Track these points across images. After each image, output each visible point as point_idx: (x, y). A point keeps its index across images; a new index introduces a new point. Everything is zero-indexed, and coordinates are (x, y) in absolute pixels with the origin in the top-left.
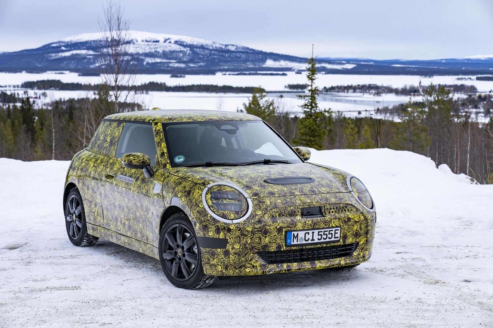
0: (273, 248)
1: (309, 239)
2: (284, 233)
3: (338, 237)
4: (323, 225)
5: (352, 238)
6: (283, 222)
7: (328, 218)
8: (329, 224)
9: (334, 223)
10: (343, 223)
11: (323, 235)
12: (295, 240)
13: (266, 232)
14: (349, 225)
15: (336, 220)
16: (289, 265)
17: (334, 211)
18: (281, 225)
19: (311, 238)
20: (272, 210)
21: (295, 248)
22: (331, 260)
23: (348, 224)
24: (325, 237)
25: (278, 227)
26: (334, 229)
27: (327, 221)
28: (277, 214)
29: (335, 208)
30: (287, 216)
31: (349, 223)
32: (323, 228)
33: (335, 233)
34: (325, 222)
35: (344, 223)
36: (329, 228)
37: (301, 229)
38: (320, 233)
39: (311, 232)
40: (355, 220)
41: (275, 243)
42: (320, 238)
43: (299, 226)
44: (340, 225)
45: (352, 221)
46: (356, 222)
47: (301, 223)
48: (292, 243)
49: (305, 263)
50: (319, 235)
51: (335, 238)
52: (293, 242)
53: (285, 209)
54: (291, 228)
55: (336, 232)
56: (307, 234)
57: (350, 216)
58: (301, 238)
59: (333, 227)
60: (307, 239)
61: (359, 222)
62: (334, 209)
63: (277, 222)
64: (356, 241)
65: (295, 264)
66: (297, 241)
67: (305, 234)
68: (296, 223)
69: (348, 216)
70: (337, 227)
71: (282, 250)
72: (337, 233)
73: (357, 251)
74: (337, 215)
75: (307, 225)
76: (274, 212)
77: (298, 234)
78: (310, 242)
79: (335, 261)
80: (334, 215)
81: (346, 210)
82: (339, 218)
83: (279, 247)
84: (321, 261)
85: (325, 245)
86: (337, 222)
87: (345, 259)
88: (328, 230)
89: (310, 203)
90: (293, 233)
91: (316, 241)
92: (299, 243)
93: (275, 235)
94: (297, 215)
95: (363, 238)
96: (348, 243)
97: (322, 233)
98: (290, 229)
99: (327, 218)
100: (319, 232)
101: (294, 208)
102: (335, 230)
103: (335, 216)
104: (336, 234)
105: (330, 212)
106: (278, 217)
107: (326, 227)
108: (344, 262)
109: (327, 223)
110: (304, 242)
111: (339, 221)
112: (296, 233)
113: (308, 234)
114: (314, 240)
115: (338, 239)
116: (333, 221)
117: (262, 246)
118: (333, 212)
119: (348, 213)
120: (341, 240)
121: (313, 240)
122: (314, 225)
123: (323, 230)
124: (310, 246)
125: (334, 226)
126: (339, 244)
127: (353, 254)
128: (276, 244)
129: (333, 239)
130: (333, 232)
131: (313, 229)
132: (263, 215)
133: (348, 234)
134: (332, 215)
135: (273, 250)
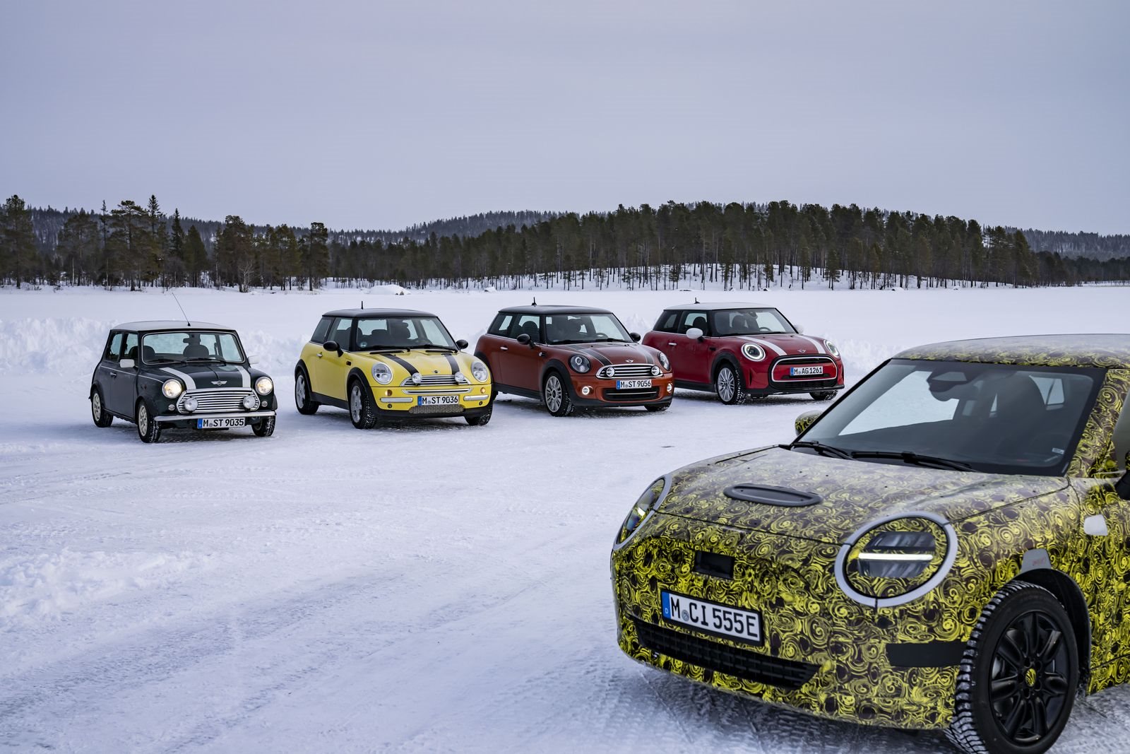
0: (647, 618)
1: (697, 618)
2: (659, 590)
3: (755, 635)
4: (724, 599)
5: (794, 647)
6: (658, 569)
7: (736, 586)
8: (737, 600)
9: (746, 599)
10: (766, 607)
11: (722, 617)
12: (676, 613)
13: (634, 580)
14: (781, 615)
15: (751, 595)
16: (669, 661)
17: (753, 573)
18: (654, 573)
19: (701, 619)
20: (650, 540)
21: (679, 628)
22: (745, 681)
23: (778, 612)
24: (727, 624)
25: (650, 576)
26: (745, 614)
27: (732, 590)
28: (655, 552)
29: (758, 567)
30: (668, 560)
31: (781, 611)
32: (724, 605)
33: (749, 624)
34: (729, 592)
35: (768, 606)
36: (736, 607)
37: (685, 592)
38: (717, 613)
39: (699, 604)
40: (794, 609)
41: (650, 607)
42: (718, 624)
43: (683, 585)
44: (760, 609)
45: (786, 607)
46: (798, 614)
47: (686, 580)
48: (672, 618)
49: (696, 667)
50: (715, 616)
51: (749, 634)
52: (673, 615)
53: (668, 545)
54: (669, 585)
55: (751, 621)
56: (693, 607)
57: (783, 595)
58: (685, 612)
59: (743, 608)
60: (694, 618)
61: (807, 614)
62: (754, 570)
63: (649, 567)
64: (804, 659)
65: (679, 662)
66: (679, 617)
67: (691, 604)
68: (677, 578)
69: (778, 594)
70: (752, 610)
71: (660, 625)
72: (753, 625)
73: (810, 685)
74: (756, 584)
75: (696, 588)
76: (652, 544)
77: (678, 600)
78: (699, 624)
79: (754, 686)
80: (749, 583)
81: (781, 579)
82: (757, 593)
83: (655, 617)
84: (725, 675)
85: (731, 643)
86: (753, 600)
87: (775, 690)
88: (733, 611)
89: (713, 543)
90: (671, 595)
91: (711, 627)
92: (681, 620)
93: (647, 592)
94: (685, 563)
95: (826, 659)
96: (784, 657)
97: (721, 615)
98: (667, 586)
99: (734, 585)
100: (714, 610)
101: (684, 546)
102: (748, 617)
103: (752, 585)
104: (750, 627)
105: (744, 574)
106: (655, 557)
107: (730, 603)
108: (770, 696)
109: (732, 595)
110: (690, 622)
111: (758, 598)
112: (675, 598)
113: (696, 608)
114: (707, 624)
115: (757, 639)
116: (744, 593)
117: (633, 606)
118: (750, 575)
119: (781, 587)
120: (767, 645)
121: (704, 623)
122: (707, 593)
123: (723, 609)
124: (703, 635)
125: (747, 607)
126: (761, 651)
127: (800, 687)
128: (652, 610)
129: (745, 635)
130: (744, 620)
131: (706, 600)
132: (637, 547)
133: (783, 636)
134: (746, 580)
135: (646, 621)
